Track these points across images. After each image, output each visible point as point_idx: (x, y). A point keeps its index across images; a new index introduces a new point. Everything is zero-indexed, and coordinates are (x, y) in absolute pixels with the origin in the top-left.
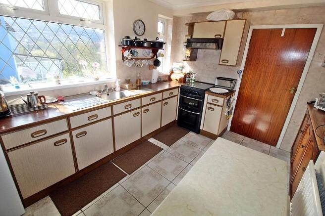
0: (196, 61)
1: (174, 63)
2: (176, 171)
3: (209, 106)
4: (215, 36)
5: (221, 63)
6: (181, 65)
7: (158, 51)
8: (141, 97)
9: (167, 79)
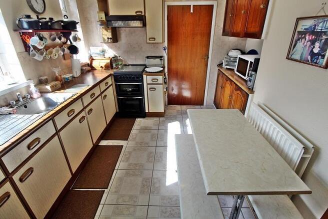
0: (117, 42)
1: (91, 48)
2: (151, 159)
3: (149, 86)
4: (136, 12)
5: (148, 41)
6: (100, 49)
7: (70, 34)
8: (81, 96)
9: (89, 68)
